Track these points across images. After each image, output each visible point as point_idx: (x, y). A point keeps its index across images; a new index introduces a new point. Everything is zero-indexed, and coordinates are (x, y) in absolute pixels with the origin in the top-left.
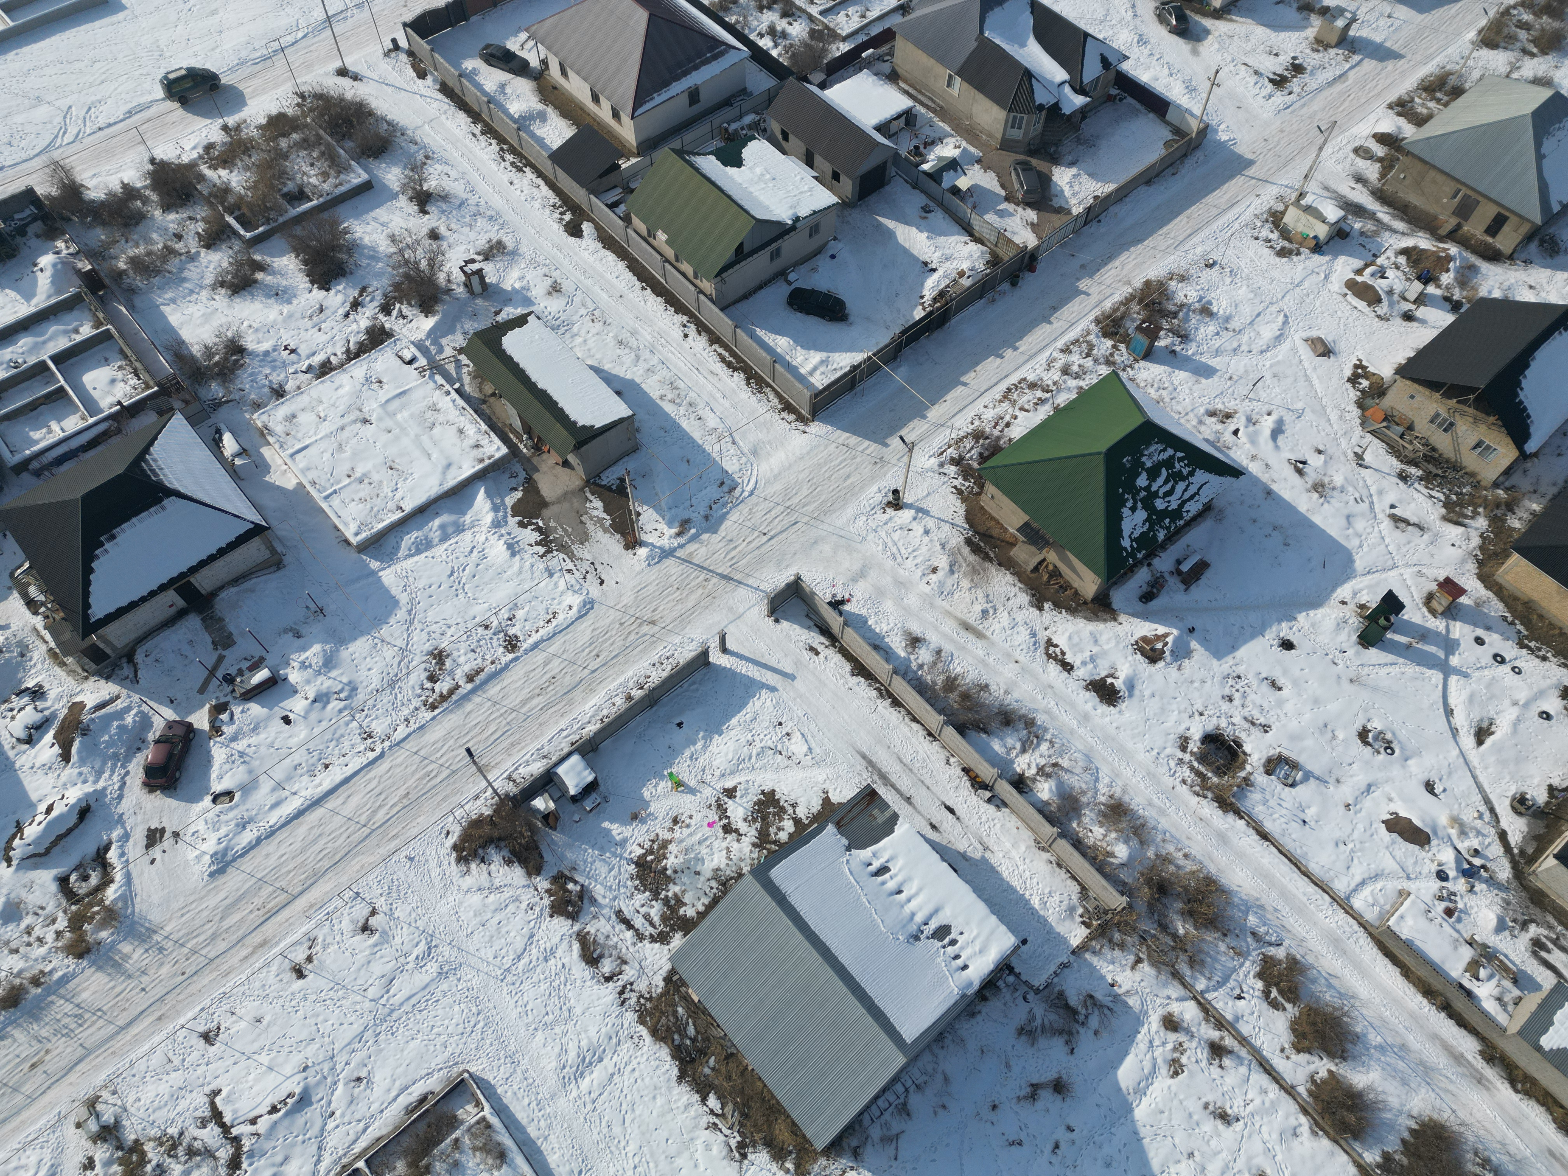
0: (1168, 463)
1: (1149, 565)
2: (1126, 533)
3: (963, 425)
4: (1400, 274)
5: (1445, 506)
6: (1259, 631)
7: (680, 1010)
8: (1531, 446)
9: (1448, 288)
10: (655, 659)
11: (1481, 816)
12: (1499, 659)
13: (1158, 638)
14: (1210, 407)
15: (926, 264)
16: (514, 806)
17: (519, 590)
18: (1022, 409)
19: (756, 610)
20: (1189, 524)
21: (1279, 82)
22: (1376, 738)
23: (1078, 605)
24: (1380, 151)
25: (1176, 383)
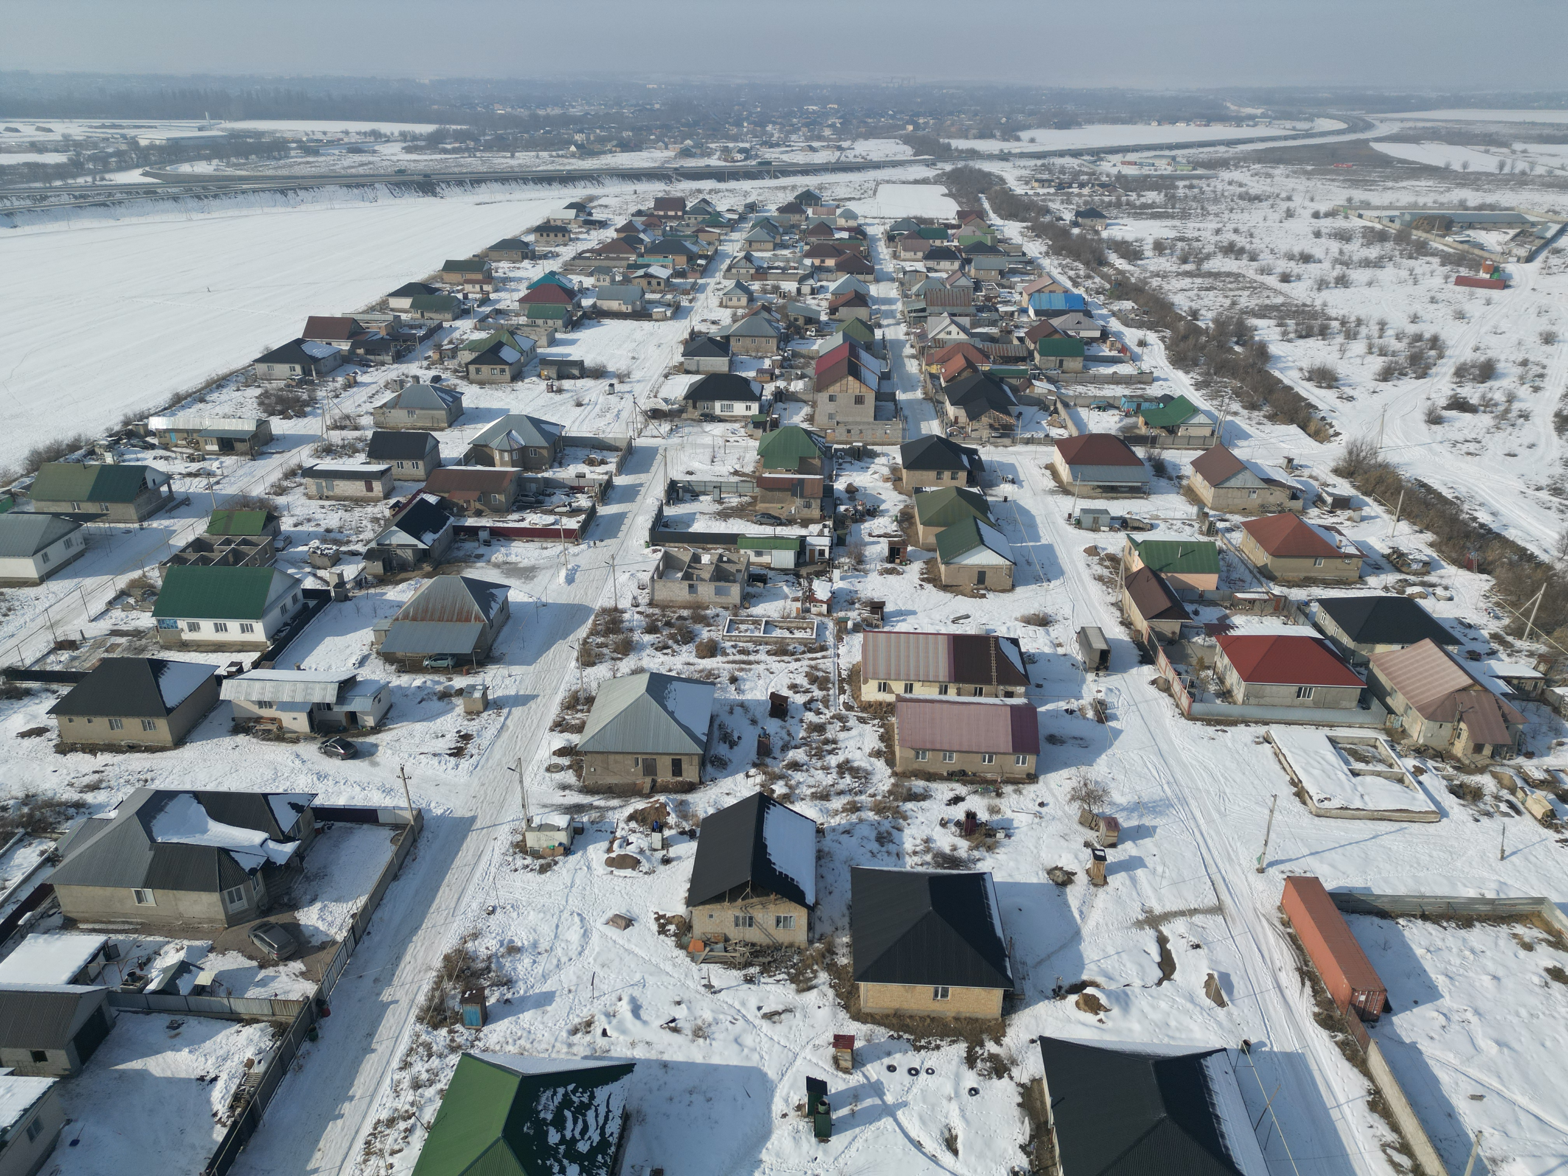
0: (566, 1103)
4: (638, 835)
5: (792, 982)
8: (810, 899)
9: (677, 826)
12: (913, 1072)
14: (569, 1027)
15: (202, 1079)
18: (393, 1153)
20: (620, 1145)
21: (458, 753)
24: (565, 761)
25: (526, 1026)
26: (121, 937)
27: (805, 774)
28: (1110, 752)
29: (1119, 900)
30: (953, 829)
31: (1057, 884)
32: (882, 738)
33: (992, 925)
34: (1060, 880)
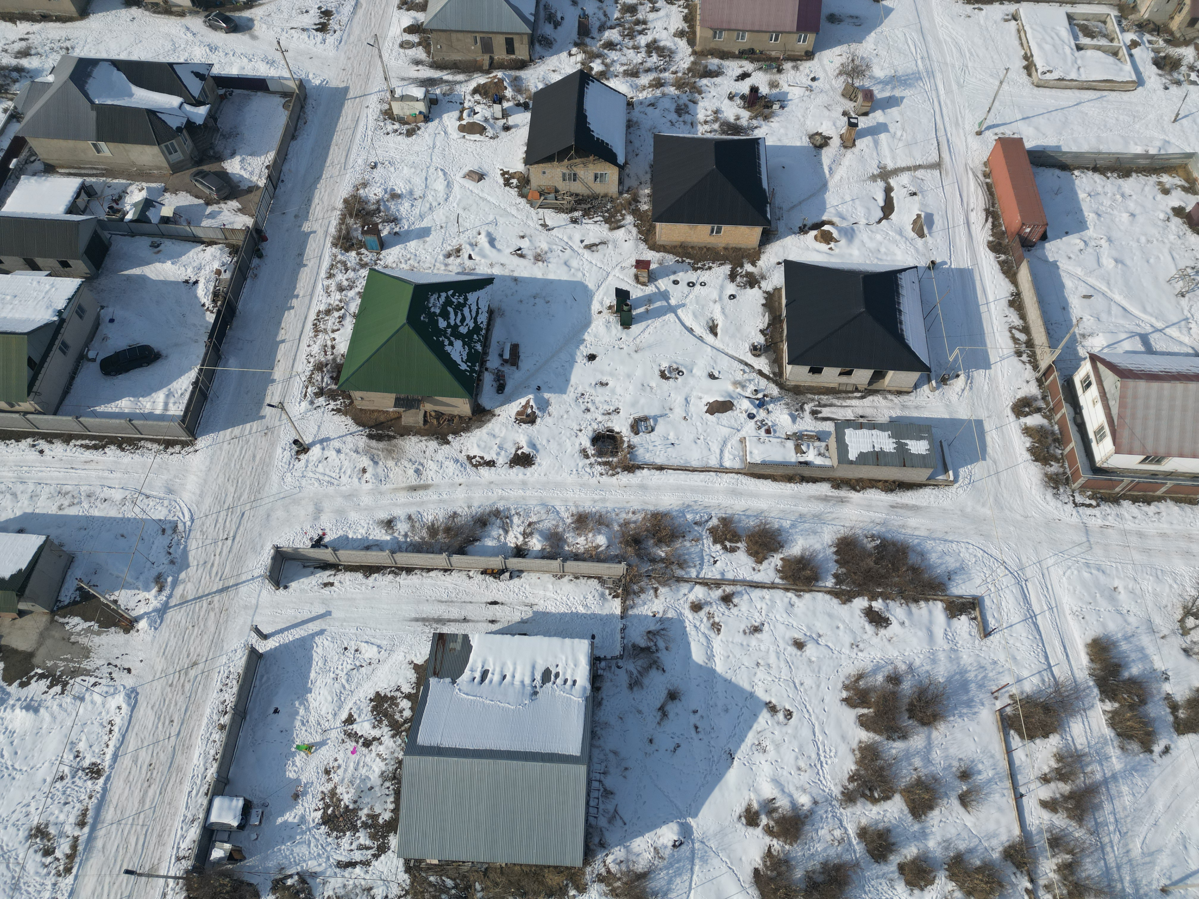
0: (448, 302)
1: (487, 369)
2: (459, 361)
3: (304, 367)
4: (483, 106)
5: (606, 223)
6: (572, 361)
7: (432, 879)
8: (621, 160)
9: (514, 99)
10: (219, 685)
11: (744, 372)
12: (691, 285)
13: (525, 407)
14: (444, 252)
15: (187, 282)
16: (200, 873)
17: (65, 730)
18: (333, 331)
19: (264, 592)
20: (488, 329)
21: (322, 28)
22: (670, 372)
23: (467, 423)
24: (414, 38)
25: (413, 251)
26: (94, 180)
27: (618, 53)
28: (879, 30)
29: (862, 159)
30: (739, 101)
31: (816, 146)
32: (686, 19)
33: (760, 179)
34: (818, 144)
